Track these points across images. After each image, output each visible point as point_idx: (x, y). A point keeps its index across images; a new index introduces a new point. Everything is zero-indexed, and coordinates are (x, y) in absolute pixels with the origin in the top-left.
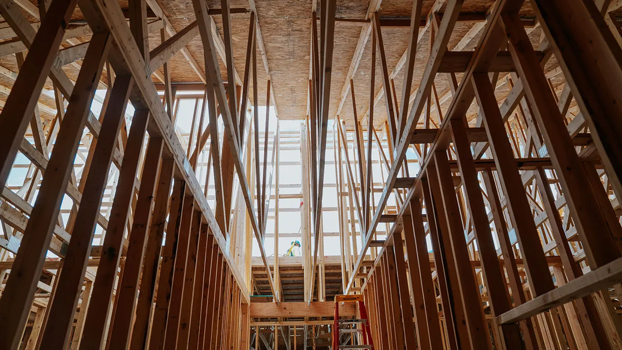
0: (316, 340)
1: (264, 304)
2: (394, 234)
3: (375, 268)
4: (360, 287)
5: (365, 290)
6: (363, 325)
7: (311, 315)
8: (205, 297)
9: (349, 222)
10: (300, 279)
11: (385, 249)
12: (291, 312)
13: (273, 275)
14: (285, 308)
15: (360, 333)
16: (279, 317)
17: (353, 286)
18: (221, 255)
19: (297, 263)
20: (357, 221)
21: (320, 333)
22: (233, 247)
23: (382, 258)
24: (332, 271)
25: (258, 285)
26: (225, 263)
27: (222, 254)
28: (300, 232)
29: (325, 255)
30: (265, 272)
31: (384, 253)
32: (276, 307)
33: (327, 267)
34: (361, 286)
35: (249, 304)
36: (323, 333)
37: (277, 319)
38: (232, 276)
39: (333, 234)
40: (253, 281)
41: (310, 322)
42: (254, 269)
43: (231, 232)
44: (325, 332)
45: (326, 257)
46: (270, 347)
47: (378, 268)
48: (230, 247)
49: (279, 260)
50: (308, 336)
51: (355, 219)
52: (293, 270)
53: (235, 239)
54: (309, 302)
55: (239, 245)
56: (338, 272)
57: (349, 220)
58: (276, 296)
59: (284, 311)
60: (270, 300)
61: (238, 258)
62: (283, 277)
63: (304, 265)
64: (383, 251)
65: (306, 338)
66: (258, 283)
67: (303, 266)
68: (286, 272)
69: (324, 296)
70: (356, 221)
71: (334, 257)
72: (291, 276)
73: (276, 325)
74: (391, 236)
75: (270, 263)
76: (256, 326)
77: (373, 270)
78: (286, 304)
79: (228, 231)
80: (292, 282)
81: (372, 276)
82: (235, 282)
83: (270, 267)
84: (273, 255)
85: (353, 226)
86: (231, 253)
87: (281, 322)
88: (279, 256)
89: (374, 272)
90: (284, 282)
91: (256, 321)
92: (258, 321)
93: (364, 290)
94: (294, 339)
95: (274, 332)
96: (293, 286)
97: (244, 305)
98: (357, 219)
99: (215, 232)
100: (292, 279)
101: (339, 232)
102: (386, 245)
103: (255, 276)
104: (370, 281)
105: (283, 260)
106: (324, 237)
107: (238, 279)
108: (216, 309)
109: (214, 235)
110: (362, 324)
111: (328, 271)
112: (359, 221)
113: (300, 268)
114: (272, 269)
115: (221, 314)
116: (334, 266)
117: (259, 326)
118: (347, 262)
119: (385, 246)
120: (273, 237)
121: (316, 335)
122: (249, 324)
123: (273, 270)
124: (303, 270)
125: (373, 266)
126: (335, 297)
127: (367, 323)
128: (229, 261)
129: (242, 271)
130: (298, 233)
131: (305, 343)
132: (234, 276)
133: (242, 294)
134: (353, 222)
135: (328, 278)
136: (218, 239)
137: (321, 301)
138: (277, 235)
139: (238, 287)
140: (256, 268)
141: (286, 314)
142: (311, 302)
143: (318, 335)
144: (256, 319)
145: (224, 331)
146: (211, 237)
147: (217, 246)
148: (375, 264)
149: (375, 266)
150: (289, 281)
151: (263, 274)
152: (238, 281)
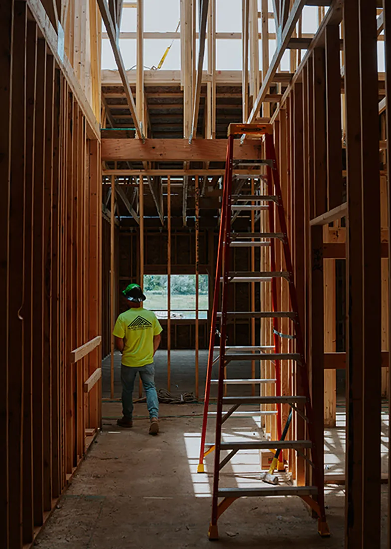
0: (200, 199)
1: (122, 141)
2: (327, 25)
3: (293, 84)
4: (269, 117)
5: (277, 122)
6: (268, 169)
7: (192, 158)
8: (30, 118)
9: (259, 16)
10: (178, 107)
11: (311, 54)
12: (162, 153)
13: (135, 99)
14: (154, 148)
15: (264, 181)
16: (144, 160)
17: (258, 116)
18: (51, 57)
19: (173, 82)
20: (272, 15)
21: (206, 188)
22: (70, 48)
23: (305, 68)
24: (227, 96)
25: (113, 116)
26: (58, 70)
27: (53, 56)
28: (179, 31)
29: (216, 69)
30: (124, 95)
31: (310, 59)
32: (140, 146)
33: (219, 89)
34: (271, 116)
35: (99, 140)
36: (211, 189)
37: (142, 164)
38: (71, 94)
39: (232, 36)
40: (104, 108)
41: (190, 170)
42: (106, 89)
43: (65, 20)
44: (214, 188)
45: (220, 72)
46: (132, 209)
47: (298, 85)
48: (66, 48)
49: (145, 75)
50: (188, 193)
51: (269, 11)
52: (167, 92)
53: (73, 36)
54: (190, 139)
55: (80, 47)
56: (237, 97)
57: (259, 13)
58: (140, 127)
59: (152, 151)
60: (131, 135)
61: (79, 69)
62: (152, 104)
63: (184, 84)
64: (308, 56)
65: (186, 196)
66: (112, 112)
67: (182, 85)
68: (156, 96)
69: (214, 131)
70: (269, 15)
71: (232, 74)
72: (164, 102)
73: (141, 174)
74: (322, 30)
75: (130, 81)
76: (110, 176)
77: (291, 89)
78: (156, 141)
79: (59, 19)
80: (165, 112)
81: (288, 98)
82: (76, 103)
83: (131, 87)
84: (135, 68)
85: (265, 22)
86: (66, 56)
87: (149, 170)
88: (145, 69)
89: (292, 91)
90: (153, 112)
91: (111, 169)
92: (114, 169)
93: (275, 121)
94: (167, 199)
95: (138, 186)
96: (168, 118)
97: (91, 142)
98: (273, 12)
99: (38, 17)
100: (165, 107)
101: (241, 32)
102: (314, 47)
103: (107, 101)
104: (285, 107)
105: (151, 75)
106: (217, 40)
107: (81, 99)
108: (48, 140)
109: (37, 21)
110: (267, 167)
111: (221, 96)
112: (275, 14)
113: (178, 89)
114: (134, 90)
115: (56, 148)
116: (231, 87)
117: (115, 176)
118: (251, 81)
119: (311, 48)
120: (134, 38)
121: (201, 192)
122: (100, 173)
123: (135, 92)
124: (183, 92)
125: (291, 82)
126: (229, 128)
127: (276, 165)
128: (64, 69)
129: (86, 89)
130: (175, 31)
131: (185, 203)
132: (74, 93)
133: (88, 124)
134: (265, 16)
135: (220, 107)
136: (44, 29)
137: (208, 138)
138: (141, 35)
139: (81, 112)
140: (108, 87)
141: (156, 156)
142: (193, 139)
143: (203, 192)
144: (110, 164)
145: (63, 175)
146: (33, 23)
147: (42, 40)
148: (295, 78)
149: (294, 81)
150: (161, 110)
151: (120, 99)
152: (81, 103)
